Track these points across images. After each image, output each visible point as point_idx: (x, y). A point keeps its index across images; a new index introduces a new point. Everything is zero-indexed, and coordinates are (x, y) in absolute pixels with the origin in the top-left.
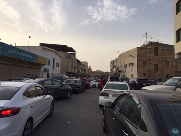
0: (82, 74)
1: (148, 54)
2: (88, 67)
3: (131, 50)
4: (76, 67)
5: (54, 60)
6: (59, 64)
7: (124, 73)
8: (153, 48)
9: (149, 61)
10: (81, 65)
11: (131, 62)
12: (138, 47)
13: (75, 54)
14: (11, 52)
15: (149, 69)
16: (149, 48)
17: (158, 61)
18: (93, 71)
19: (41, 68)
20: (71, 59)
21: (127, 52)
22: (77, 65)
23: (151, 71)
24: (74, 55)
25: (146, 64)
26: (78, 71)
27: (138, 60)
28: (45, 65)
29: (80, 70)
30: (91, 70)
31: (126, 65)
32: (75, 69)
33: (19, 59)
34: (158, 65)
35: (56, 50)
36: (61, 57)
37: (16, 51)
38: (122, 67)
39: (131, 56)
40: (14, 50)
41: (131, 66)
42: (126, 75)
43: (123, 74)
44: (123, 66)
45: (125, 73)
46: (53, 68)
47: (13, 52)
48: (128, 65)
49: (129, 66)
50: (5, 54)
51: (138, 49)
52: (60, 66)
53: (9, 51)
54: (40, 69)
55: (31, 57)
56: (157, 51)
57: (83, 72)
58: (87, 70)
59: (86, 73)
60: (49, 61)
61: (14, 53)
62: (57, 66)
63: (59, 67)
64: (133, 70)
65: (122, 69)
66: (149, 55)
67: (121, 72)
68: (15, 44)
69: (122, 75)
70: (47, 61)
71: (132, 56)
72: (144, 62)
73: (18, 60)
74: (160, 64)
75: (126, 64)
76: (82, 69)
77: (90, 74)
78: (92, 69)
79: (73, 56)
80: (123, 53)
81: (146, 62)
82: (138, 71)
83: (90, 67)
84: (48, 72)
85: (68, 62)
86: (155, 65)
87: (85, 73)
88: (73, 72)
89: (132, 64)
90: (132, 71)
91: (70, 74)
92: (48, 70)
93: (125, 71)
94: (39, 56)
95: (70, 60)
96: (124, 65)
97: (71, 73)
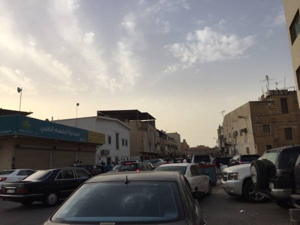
0: (171, 155)
1: (270, 111)
2: (182, 141)
3: (241, 108)
4: (158, 143)
5: (117, 135)
6: (126, 141)
7: (235, 147)
8: (277, 100)
9: (274, 122)
10: (166, 138)
11: (243, 128)
12: (250, 102)
13: (154, 121)
14: (45, 130)
15: (276, 136)
16: (270, 101)
17: (291, 122)
18: (190, 147)
19: (96, 150)
20: (146, 130)
21: (235, 111)
22: (158, 139)
23: (280, 140)
24: (153, 123)
25: (269, 129)
26: (162, 149)
27: (253, 124)
28: (102, 145)
29: (166, 148)
30: (188, 146)
31: (235, 134)
32: (156, 146)
33: (58, 140)
34: (290, 128)
35: (119, 119)
36: (130, 129)
37: (52, 128)
38: (230, 137)
39: (240, 117)
40: (49, 127)
41: (243, 133)
42: (238, 149)
43: (232, 148)
44: (232, 135)
45: (237, 147)
46: (117, 148)
47: (48, 129)
48: (239, 132)
49: (241, 135)
50: (36, 133)
51: (250, 104)
52: (129, 144)
53: (42, 129)
54: (95, 152)
55: (78, 135)
56: (286, 104)
57: (172, 150)
58: (178, 147)
59: (177, 152)
60: (110, 138)
61: (50, 130)
62: (123, 144)
63: (127, 145)
64: (248, 141)
65: (230, 140)
66: (271, 113)
67: (230, 145)
68: (52, 117)
69: (232, 150)
70: (104, 137)
71: (243, 118)
72: (264, 126)
73: (56, 141)
74: (294, 127)
75: (236, 132)
76: (168, 146)
77: (186, 154)
78: (188, 144)
79: (150, 126)
80: (229, 114)
81: (269, 126)
82: (255, 142)
83: (184, 140)
84: (109, 156)
85: (142, 137)
86: (285, 128)
87: (175, 152)
88: (152, 152)
89: (245, 131)
90: (246, 142)
91: (148, 156)
92: (108, 152)
93: (235, 143)
94: (91, 132)
95: (145, 133)
96: (232, 133)
97: (149, 154)
